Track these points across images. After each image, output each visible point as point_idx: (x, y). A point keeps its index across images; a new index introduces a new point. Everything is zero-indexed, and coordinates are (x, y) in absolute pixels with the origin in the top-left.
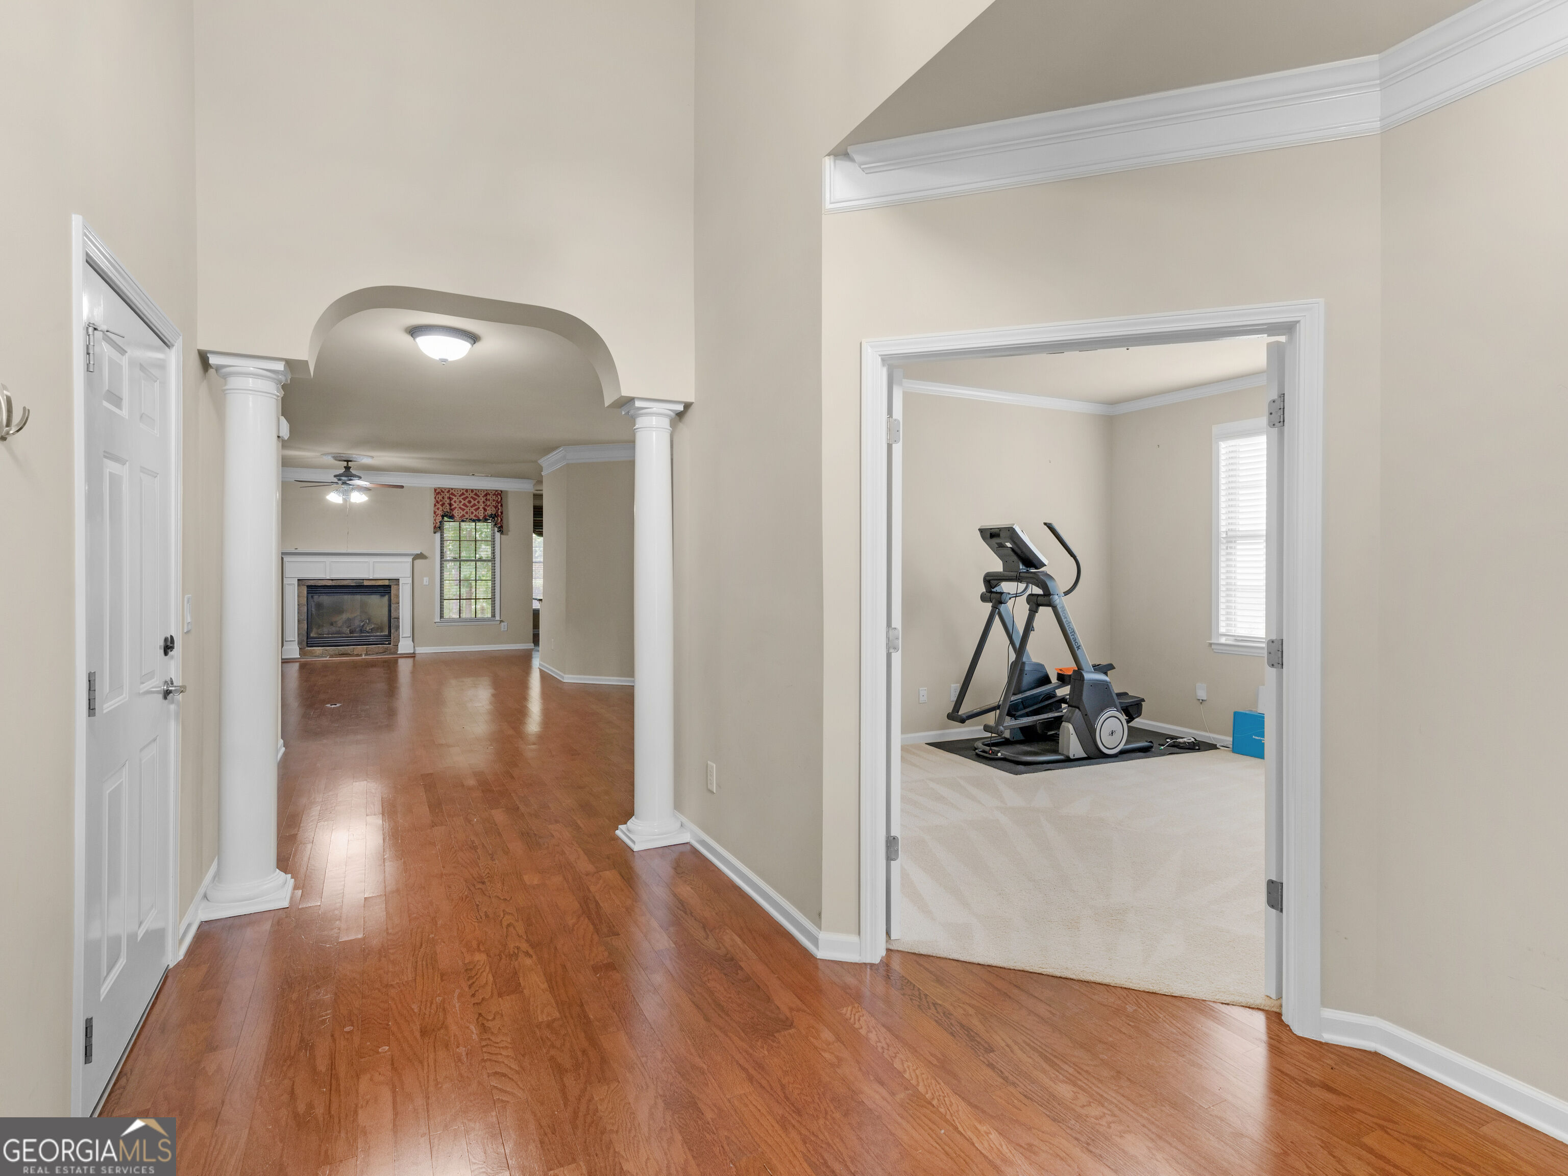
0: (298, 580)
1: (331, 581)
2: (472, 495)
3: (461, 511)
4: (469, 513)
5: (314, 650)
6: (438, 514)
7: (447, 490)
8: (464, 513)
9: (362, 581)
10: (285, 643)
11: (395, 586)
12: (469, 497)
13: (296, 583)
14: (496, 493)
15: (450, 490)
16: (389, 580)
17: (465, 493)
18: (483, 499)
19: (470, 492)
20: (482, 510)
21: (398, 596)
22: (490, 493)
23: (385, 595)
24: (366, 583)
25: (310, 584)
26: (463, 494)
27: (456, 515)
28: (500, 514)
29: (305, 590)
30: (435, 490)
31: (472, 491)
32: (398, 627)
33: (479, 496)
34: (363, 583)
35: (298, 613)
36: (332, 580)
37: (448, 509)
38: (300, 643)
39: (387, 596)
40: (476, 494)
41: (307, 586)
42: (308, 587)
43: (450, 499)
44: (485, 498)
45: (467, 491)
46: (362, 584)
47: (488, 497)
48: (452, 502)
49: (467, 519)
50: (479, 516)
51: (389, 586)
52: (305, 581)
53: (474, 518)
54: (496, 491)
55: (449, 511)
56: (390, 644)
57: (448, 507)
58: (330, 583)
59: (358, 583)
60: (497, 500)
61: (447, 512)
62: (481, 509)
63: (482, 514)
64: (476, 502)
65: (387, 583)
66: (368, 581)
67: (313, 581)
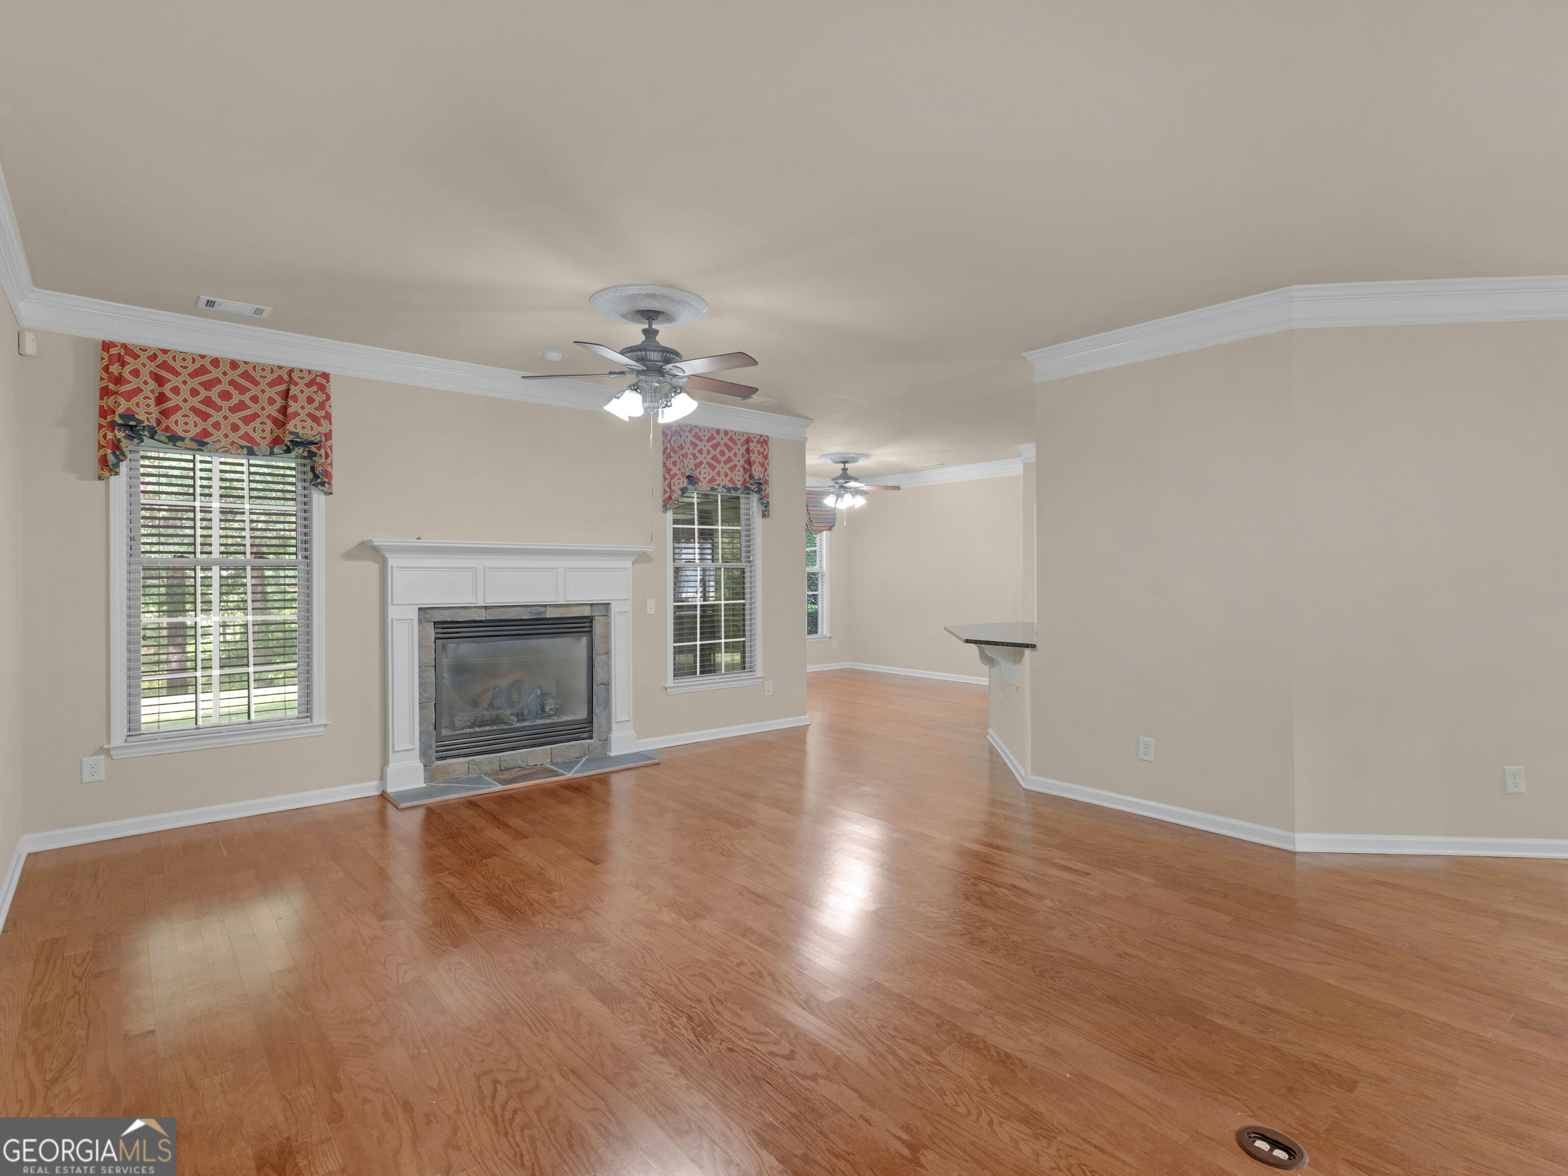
0: (419, 609)
1: (483, 612)
2: (726, 440)
3: (710, 470)
4: (723, 475)
5: (450, 765)
6: (676, 475)
7: (690, 430)
8: (714, 473)
9: (542, 610)
10: (392, 756)
11: (601, 618)
12: (722, 444)
13: (415, 615)
14: (761, 440)
15: (694, 428)
16: (592, 605)
17: (716, 435)
18: (743, 450)
19: (722, 435)
20: (741, 470)
21: (607, 637)
22: (753, 439)
23: (582, 636)
24: (550, 614)
25: (442, 619)
26: (713, 438)
27: (701, 477)
28: (768, 478)
29: (432, 632)
31: (726, 434)
32: (607, 702)
33: (736, 444)
34: (545, 612)
35: (420, 684)
36: (487, 608)
37: (694, 464)
38: (424, 754)
39: (584, 640)
40: (731, 439)
41: (434, 622)
42: (440, 624)
43: (695, 445)
44: (745, 447)
45: (718, 433)
46: (544, 616)
47: (751, 446)
48: (697, 451)
49: (719, 485)
50: (737, 482)
51: (590, 619)
52: (432, 612)
53: (730, 485)
54: (761, 436)
55: (693, 467)
56: (591, 738)
57: (692, 460)
58: (482, 616)
59: (537, 614)
60: (764, 453)
61: (691, 470)
62: (739, 468)
63: (740, 478)
64: (731, 454)
65: (586, 612)
66: (554, 609)
67: (452, 611)
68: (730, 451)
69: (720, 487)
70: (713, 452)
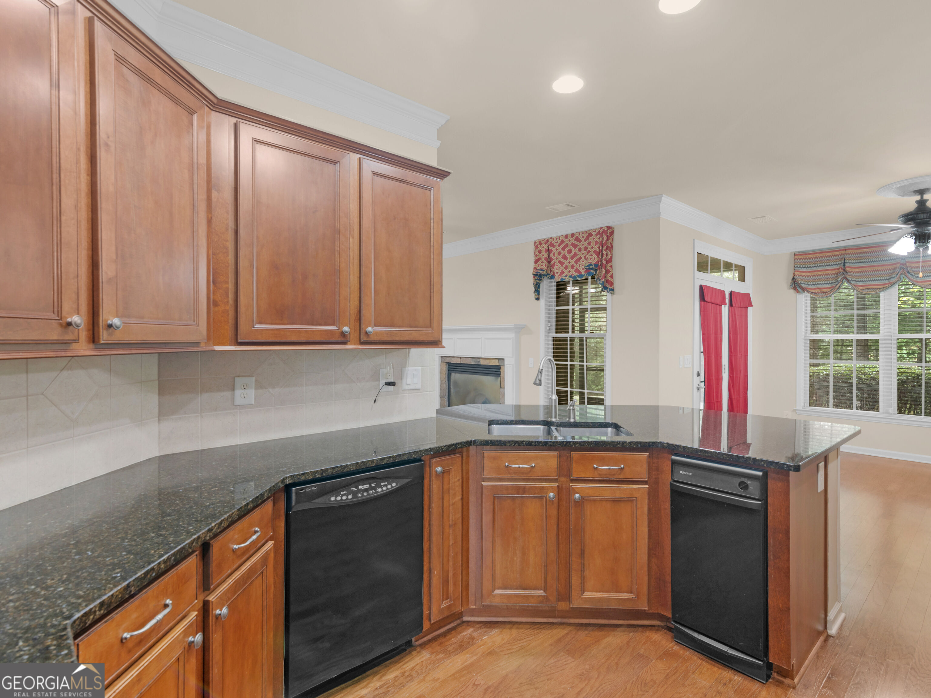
0: (442, 357)
1: (459, 359)
2: (573, 241)
3: (561, 266)
4: (570, 268)
7: (545, 241)
8: (564, 268)
9: (478, 360)
11: (502, 367)
12: (569, 245)
14: (601, 231)
15: (549, 240)
16: (499, 359)
17: (565, 239)
18: (585, 244)
19: (571, 237)
20: (584, 260)
21: (504, 379)
22: (593, 233)
24: (483, 362)
25: (450, 362)
26: (563, 242)
27: (556, 273)
28: (604, 262)
29: (445, 368)
30: (535, 243)
31: (573, 235)
33: (580, 241)
34: (480, 362)
36: (461, 358)
37: (544, 265)
39: (498, 379)
40: (577, 239)
41: (447, 363)
42: (449, 364)
43: (549, 251)
44: (587, 241)
45: (566, 236)
46: (480, 364)
47: (591, 239)
48: (551, 255)
49: (566, 276)
50: (581, 271)
51: (498, 367)
52: (444, 358)
54: (601, 228)
55: (545, 268)
57: (545, 262)
58: (458, 361)
60: (602, 242)
61: (542, 270)
62: (583, 258)
63: (584, 266)
65: (496, 363)
66: (484, 360)
67: (449, 358)
68: (575, 248)
69: (567, 277)
70: (563, 252)
